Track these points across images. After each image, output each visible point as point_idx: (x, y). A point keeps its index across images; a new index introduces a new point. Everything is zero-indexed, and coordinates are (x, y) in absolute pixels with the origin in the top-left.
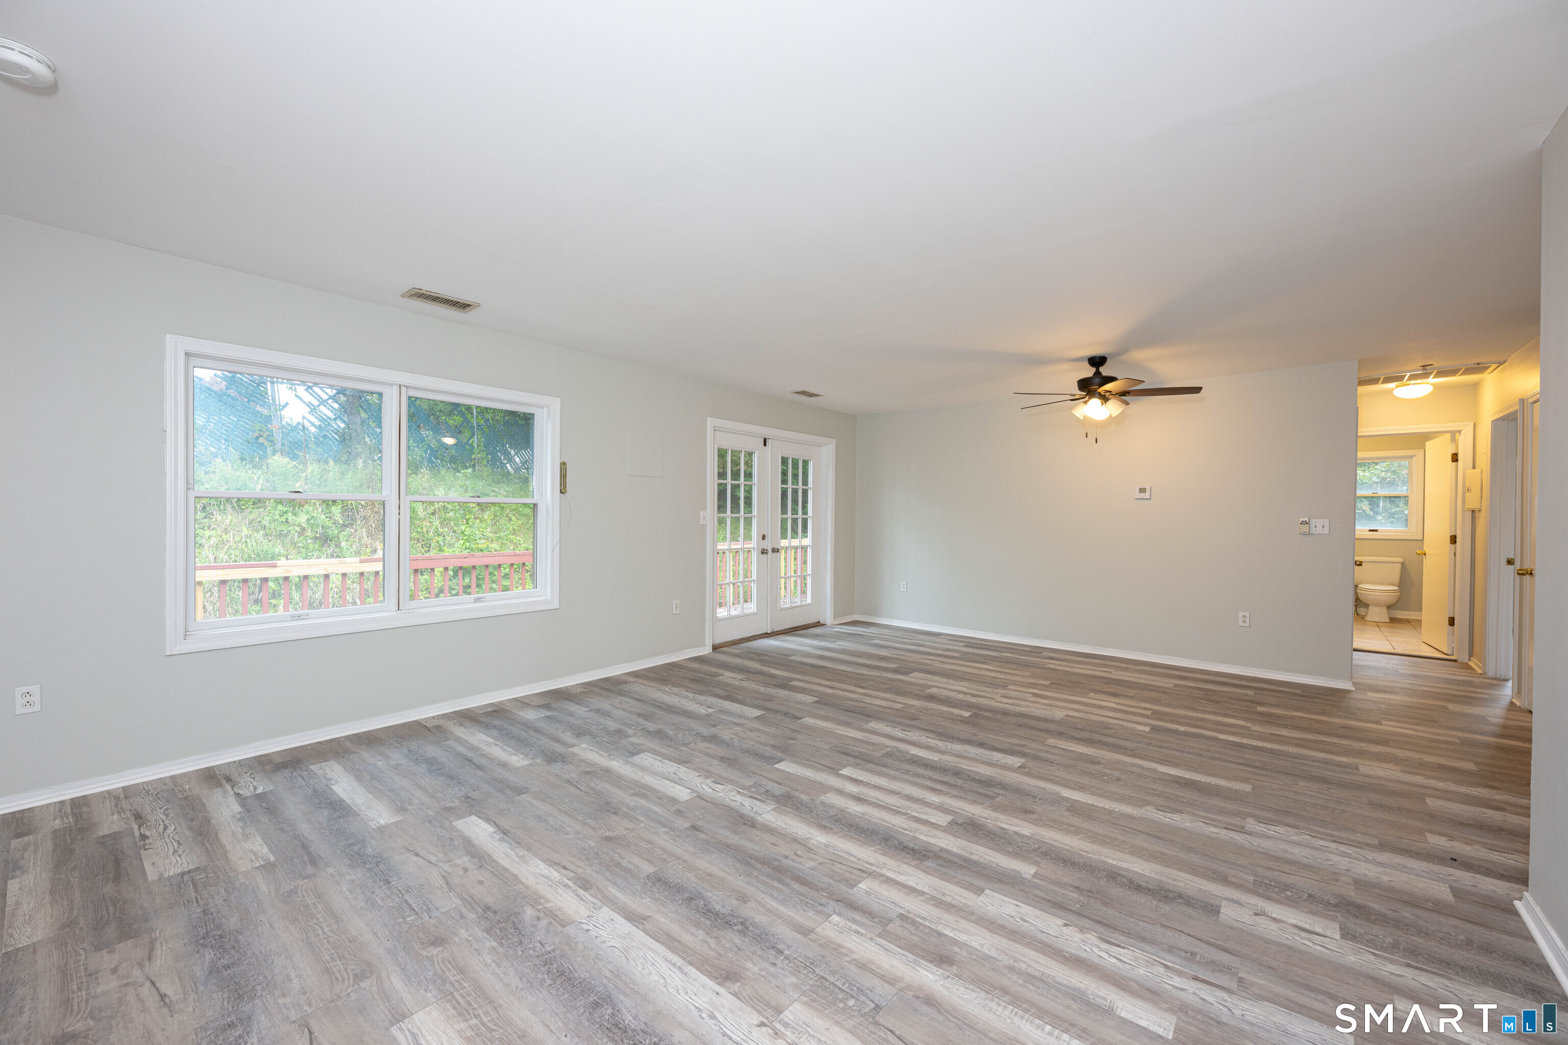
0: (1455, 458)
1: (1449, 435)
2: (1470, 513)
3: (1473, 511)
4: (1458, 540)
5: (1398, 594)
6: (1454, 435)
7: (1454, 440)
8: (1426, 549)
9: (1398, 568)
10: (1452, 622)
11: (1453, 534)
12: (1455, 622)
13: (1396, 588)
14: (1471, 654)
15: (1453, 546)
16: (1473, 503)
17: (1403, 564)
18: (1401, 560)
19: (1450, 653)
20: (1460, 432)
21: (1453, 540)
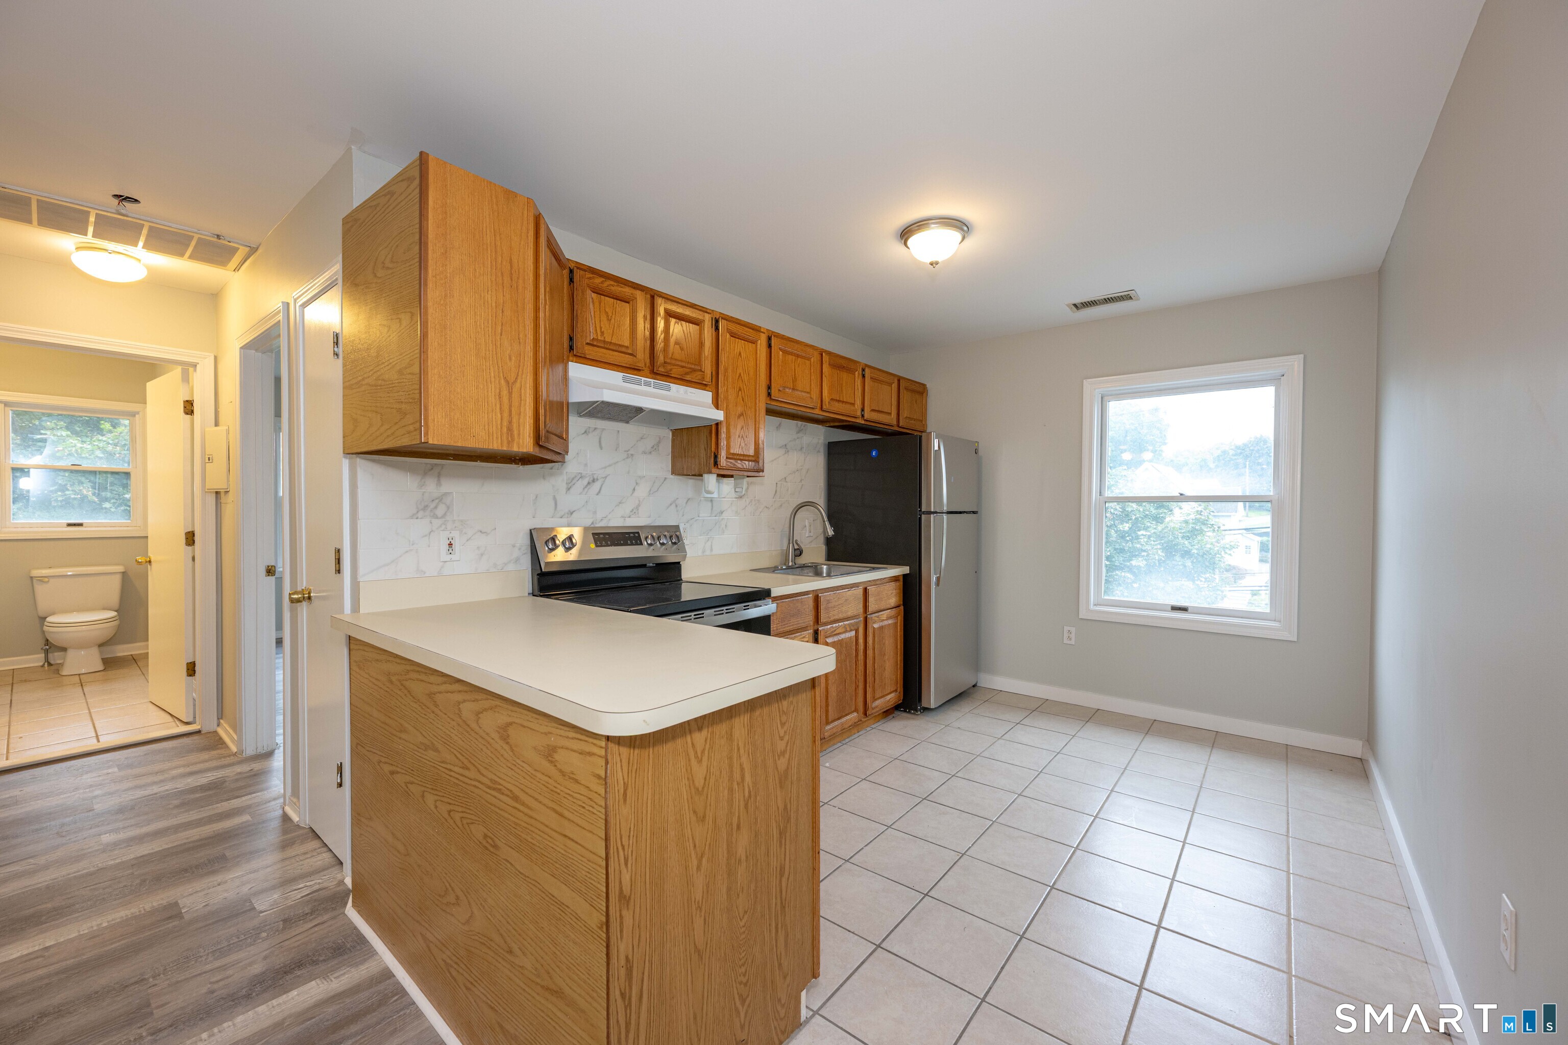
0: (189, 408)
1: (179, 369)
2: (214, 495)
3: (217, 493)
4: (197, 538)
5: (116, 623)
6: (188, 368)
7: (186, 378)
8: (152, 555)
9: (116, 581)
10: (191, 669)
11: (190, 530)
12: (197, 668)
13: (114, 614)
14: (221, 716)
15: (190, 548)
16: (218, 483)
17: (124, 574)
18: (120, 569)
19: (190, 719)
20: (195, 366)
21: (190, 538)
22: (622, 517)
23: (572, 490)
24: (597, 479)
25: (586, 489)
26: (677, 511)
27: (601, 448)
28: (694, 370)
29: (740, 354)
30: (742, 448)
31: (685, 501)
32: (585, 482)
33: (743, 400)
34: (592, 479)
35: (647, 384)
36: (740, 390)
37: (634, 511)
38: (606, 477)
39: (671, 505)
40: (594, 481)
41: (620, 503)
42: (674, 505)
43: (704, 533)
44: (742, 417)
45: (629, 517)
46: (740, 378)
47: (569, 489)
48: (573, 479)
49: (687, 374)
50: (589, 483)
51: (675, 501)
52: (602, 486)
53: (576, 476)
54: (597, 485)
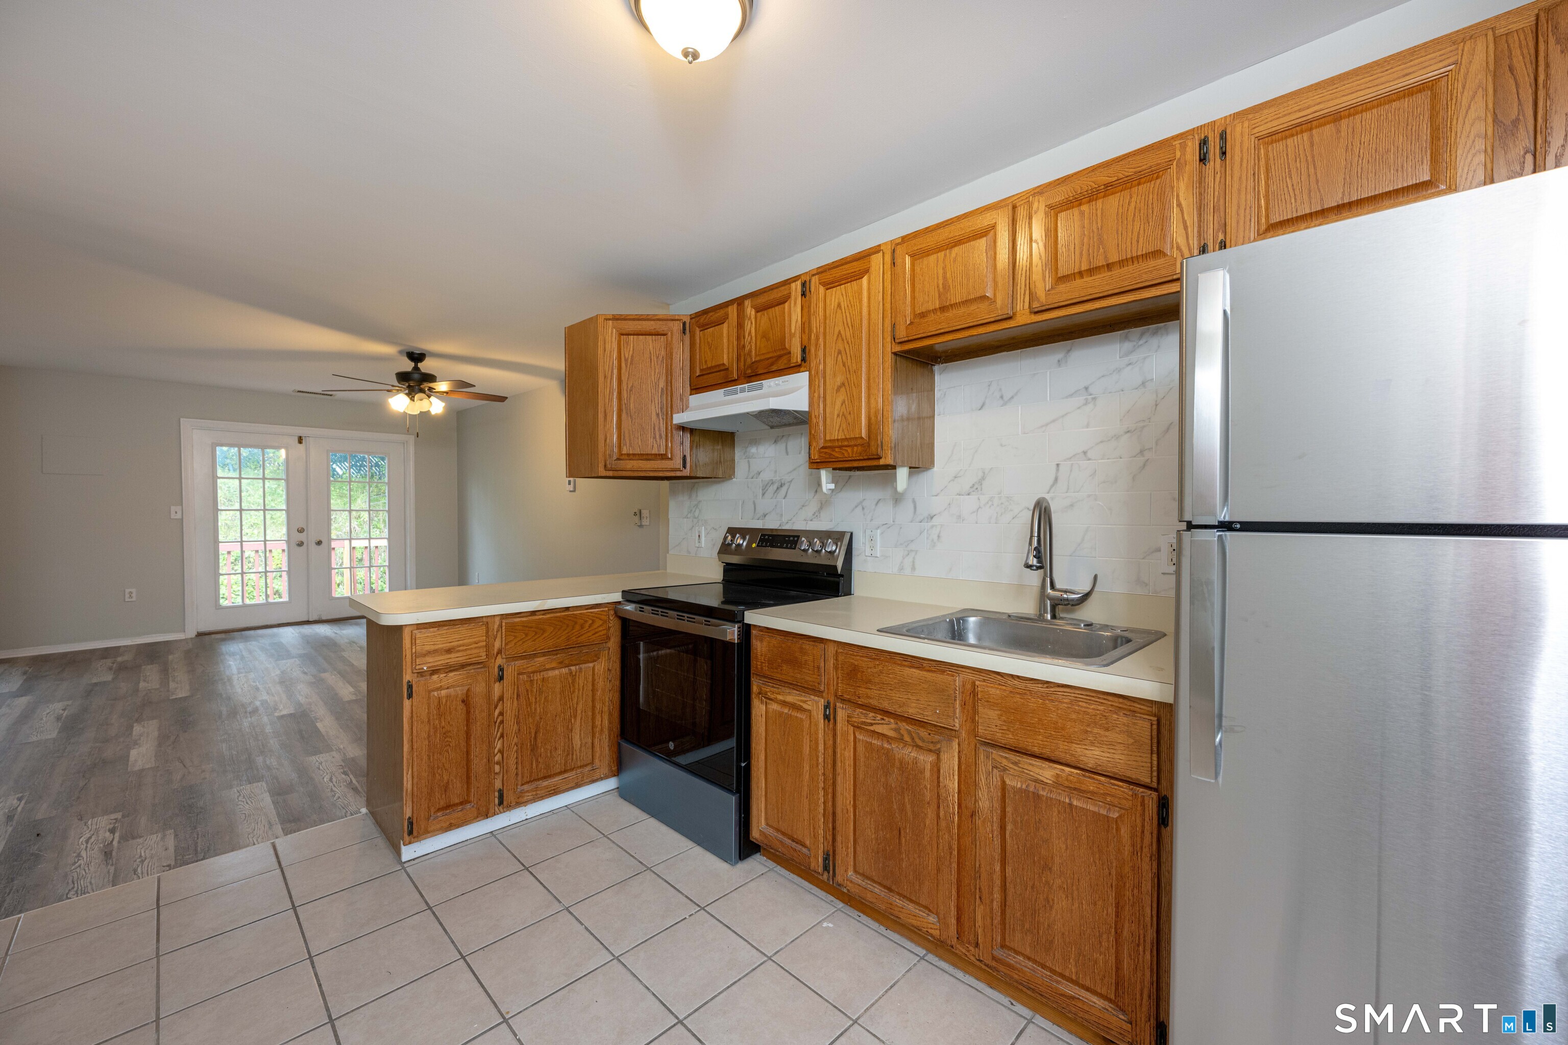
22: (805, 520)
23: (766, 495)
24: (784, 484)
25: (776, 494)
26: (864, 515)
27: (787, 453)
28: (780, 357)
29: (839, 305)
30: (843, 430)
31: (875, 503)
32: (775, 487)
33: (844, 365)
34: (780, 484)
35: (743, 391)
36: (840, 352)
37: (816, 514)
38: (791, 481)
39: (856, 507)
40: (781, 486)
41: (803, 506)
42: (860, 508)
43: (901, 544)
44: (843, 389)
45: (811, 520)
46: (840, 338)
47: (763, 494)
48: (766, 485)
49: (772, 364)
50: (778, 488)
51: (861, 502)
52: (788, 489)
53: (768, 483)
54: (784, 489)
